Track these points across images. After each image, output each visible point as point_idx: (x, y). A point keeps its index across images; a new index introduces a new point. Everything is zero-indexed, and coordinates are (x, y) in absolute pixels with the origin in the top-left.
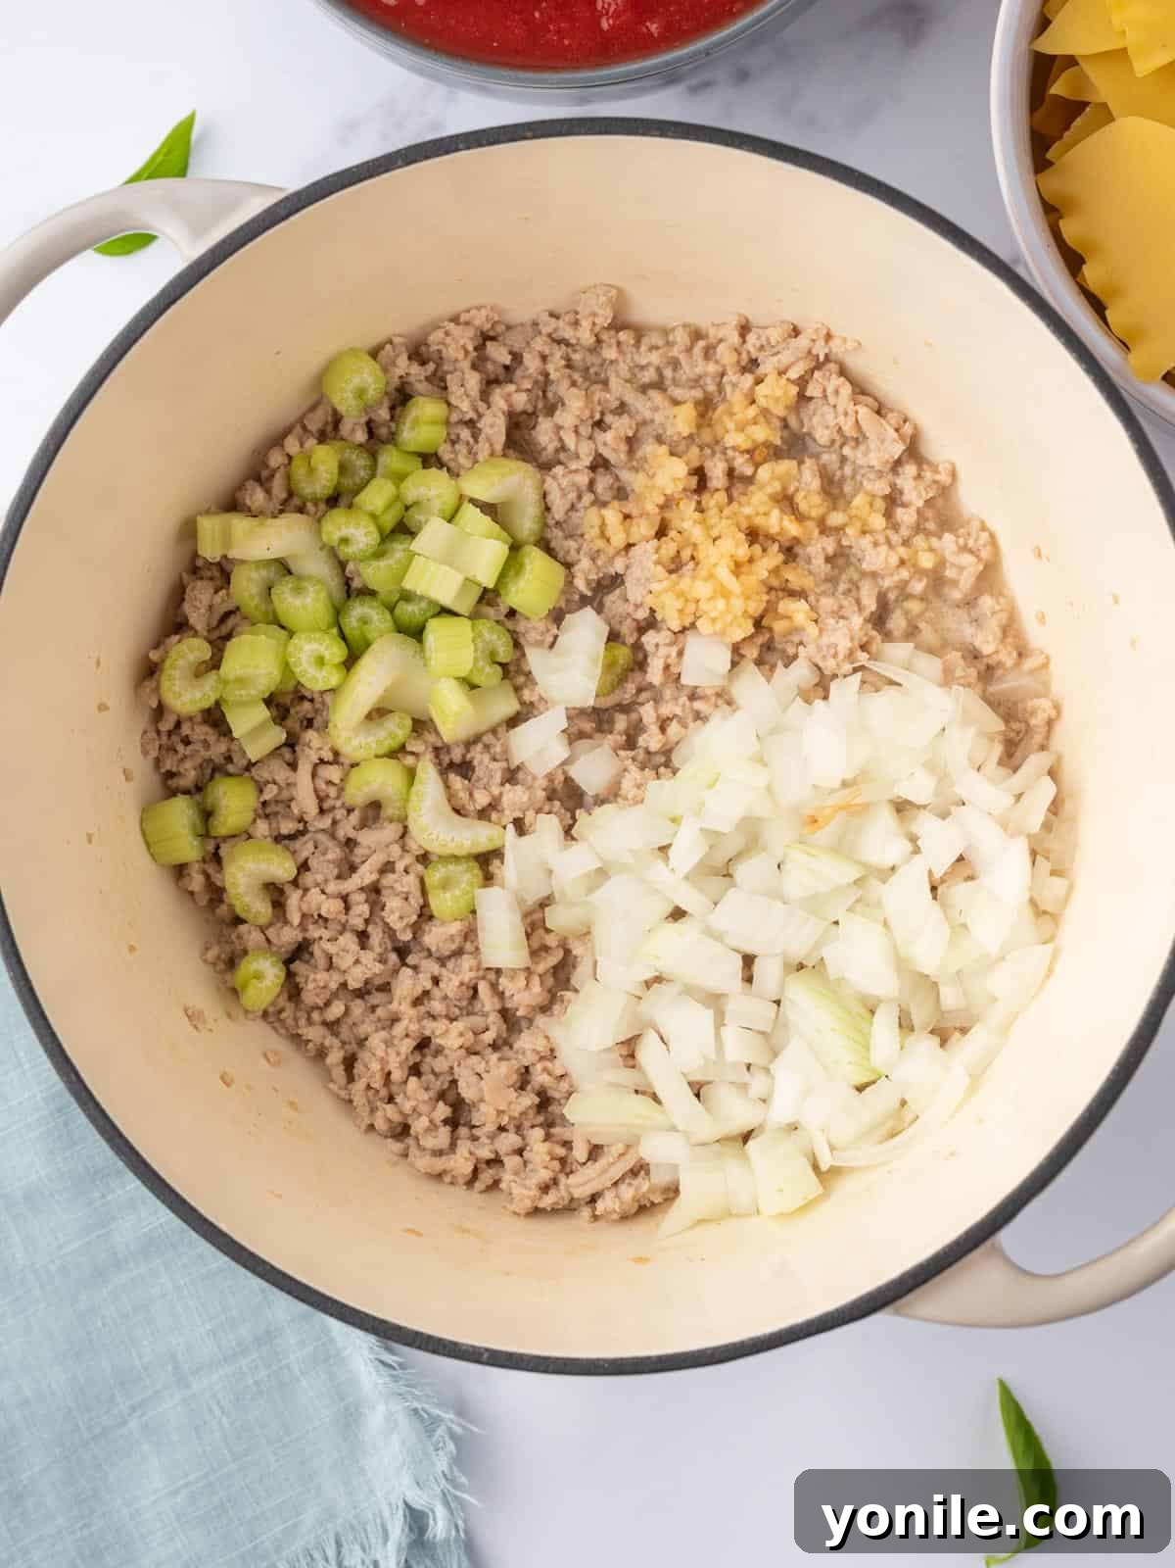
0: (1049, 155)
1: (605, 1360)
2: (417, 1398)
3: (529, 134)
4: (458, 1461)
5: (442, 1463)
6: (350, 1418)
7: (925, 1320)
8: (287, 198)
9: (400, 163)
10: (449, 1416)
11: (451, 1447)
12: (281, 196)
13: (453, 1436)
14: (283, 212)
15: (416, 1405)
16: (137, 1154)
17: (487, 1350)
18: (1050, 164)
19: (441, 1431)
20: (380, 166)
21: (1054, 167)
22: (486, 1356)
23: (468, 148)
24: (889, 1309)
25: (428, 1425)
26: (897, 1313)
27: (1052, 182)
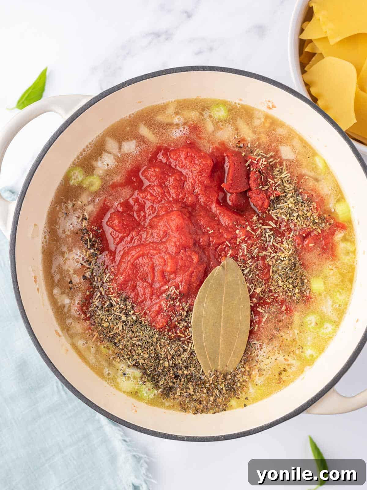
0: (306, 69)
1: (222, 436)
2: (135, 451)
3: (164, 73)
4: (148, 470)
5: (143, 471)
6: (113, 459)
7: (316, 414)
9: (126, 85)
10: (144, 456)
11: (146, 466)
12: (92, 98)
13: (146, 463)
14: (93, 103)
15: (134, 453)
16: (75, 389)
17: (186, 436)
18: (306, 72)
19: (142, 461)
20: (120, 87)
21: (307, 73)
22: (186, 438)
23: (146, 79)
24: (305, 412)
25: (138, 459)
26: (308, 413)
27: (307, 77)
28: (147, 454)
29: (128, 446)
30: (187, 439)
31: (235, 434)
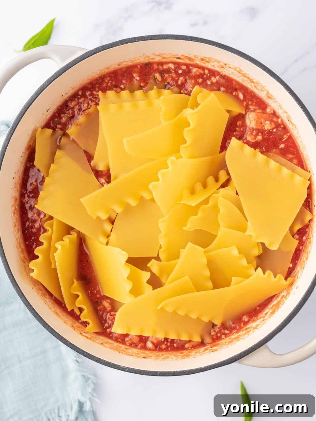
2: (85, 372)
4: (94, 390)
5: (89, 390)
6: (65, 376)
7: (247, 365)
8: (88, 52)
10: (92, 377)
11: (92, 386)
13: (93, 383)
14: (87, 56)
15: (84, 374)
19: (90, 381)
20: (114, 45)
24: (237, 361)
25: (86, 379)
26: (239, 363)
28: (95, 375)
29: (79, 366)
30: (128, 370)
31: (171, 372)
